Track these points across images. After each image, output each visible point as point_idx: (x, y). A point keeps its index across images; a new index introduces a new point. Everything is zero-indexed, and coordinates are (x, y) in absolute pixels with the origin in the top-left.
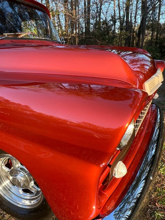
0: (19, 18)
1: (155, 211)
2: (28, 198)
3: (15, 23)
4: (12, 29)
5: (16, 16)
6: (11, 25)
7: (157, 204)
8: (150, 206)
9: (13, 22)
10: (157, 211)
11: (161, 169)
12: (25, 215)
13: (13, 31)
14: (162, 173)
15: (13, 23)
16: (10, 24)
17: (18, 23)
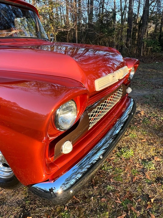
0: (13, 14)
1: (108, 185)
2: (6, 170)
3: (10, 18)
4: (7, 25)
5: (10, 12)
6: (6, 20)
7: (111, 180)
8: (105, 181)
9: (8, 17)
10: (109, 185)
11: (124, 154)
12: (3, 183)
13: (8, 27)
14: (124, 156)
15: (7, 19)
16: (4, 19)
17: (12, 18)
